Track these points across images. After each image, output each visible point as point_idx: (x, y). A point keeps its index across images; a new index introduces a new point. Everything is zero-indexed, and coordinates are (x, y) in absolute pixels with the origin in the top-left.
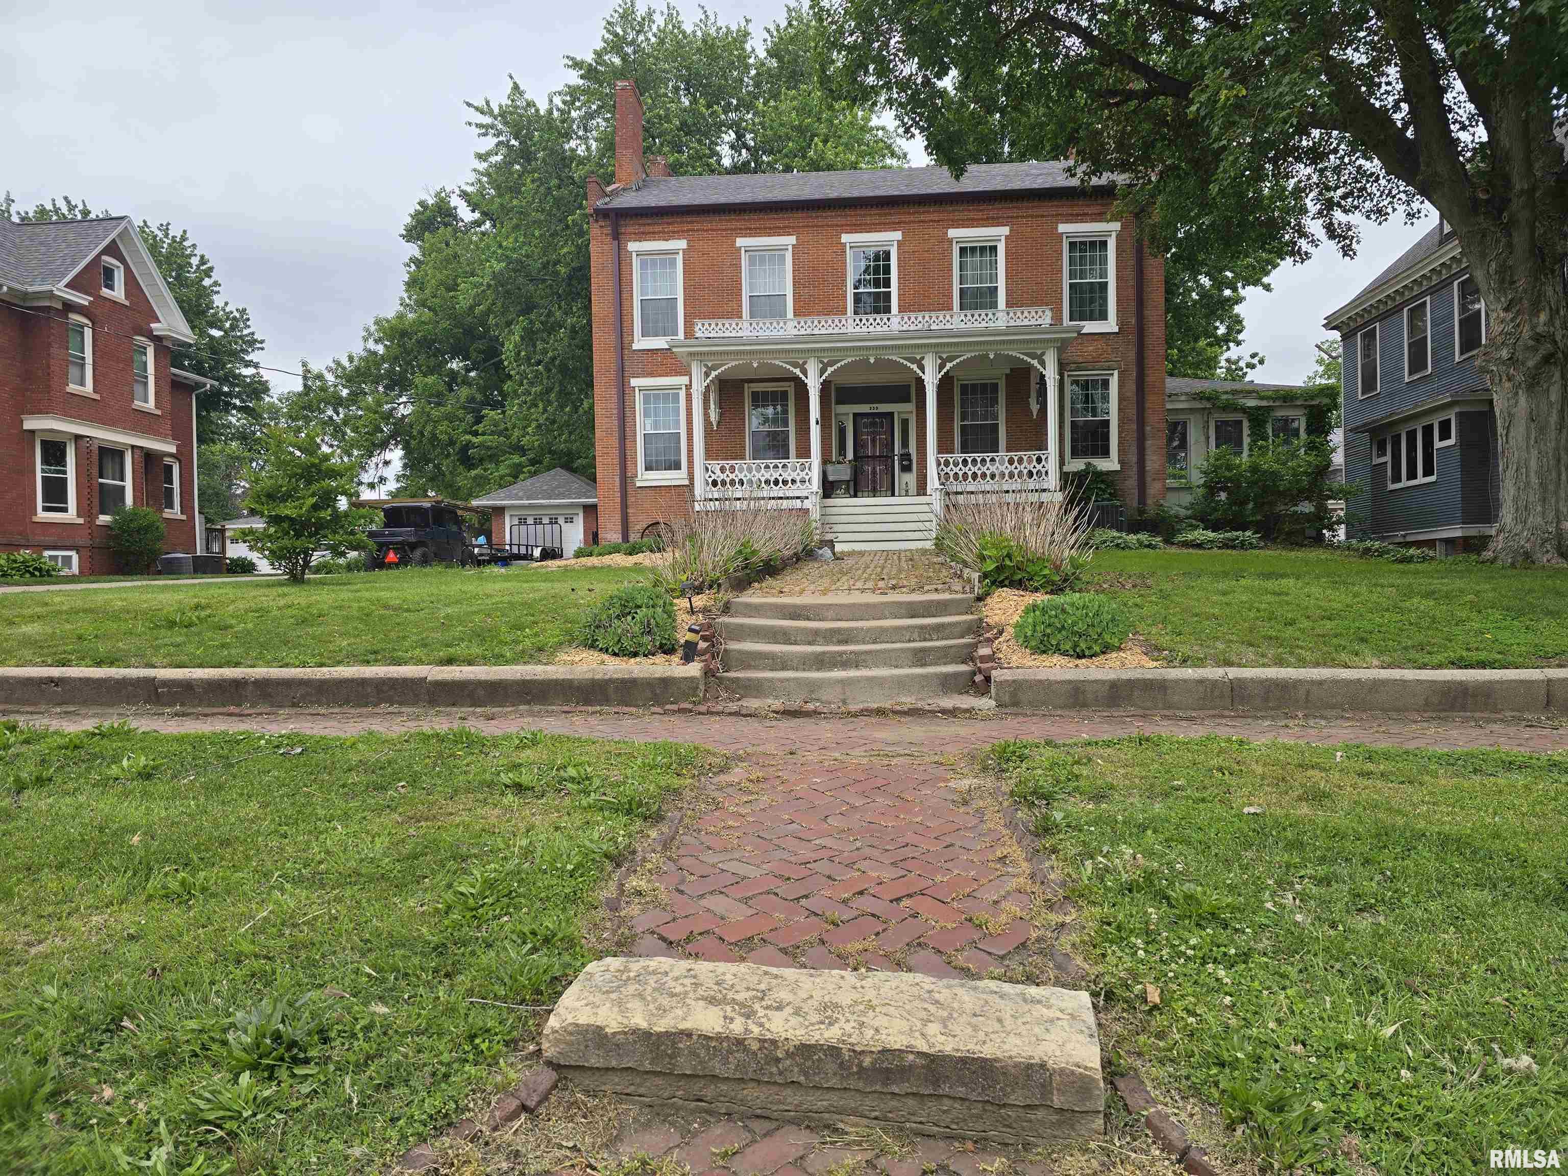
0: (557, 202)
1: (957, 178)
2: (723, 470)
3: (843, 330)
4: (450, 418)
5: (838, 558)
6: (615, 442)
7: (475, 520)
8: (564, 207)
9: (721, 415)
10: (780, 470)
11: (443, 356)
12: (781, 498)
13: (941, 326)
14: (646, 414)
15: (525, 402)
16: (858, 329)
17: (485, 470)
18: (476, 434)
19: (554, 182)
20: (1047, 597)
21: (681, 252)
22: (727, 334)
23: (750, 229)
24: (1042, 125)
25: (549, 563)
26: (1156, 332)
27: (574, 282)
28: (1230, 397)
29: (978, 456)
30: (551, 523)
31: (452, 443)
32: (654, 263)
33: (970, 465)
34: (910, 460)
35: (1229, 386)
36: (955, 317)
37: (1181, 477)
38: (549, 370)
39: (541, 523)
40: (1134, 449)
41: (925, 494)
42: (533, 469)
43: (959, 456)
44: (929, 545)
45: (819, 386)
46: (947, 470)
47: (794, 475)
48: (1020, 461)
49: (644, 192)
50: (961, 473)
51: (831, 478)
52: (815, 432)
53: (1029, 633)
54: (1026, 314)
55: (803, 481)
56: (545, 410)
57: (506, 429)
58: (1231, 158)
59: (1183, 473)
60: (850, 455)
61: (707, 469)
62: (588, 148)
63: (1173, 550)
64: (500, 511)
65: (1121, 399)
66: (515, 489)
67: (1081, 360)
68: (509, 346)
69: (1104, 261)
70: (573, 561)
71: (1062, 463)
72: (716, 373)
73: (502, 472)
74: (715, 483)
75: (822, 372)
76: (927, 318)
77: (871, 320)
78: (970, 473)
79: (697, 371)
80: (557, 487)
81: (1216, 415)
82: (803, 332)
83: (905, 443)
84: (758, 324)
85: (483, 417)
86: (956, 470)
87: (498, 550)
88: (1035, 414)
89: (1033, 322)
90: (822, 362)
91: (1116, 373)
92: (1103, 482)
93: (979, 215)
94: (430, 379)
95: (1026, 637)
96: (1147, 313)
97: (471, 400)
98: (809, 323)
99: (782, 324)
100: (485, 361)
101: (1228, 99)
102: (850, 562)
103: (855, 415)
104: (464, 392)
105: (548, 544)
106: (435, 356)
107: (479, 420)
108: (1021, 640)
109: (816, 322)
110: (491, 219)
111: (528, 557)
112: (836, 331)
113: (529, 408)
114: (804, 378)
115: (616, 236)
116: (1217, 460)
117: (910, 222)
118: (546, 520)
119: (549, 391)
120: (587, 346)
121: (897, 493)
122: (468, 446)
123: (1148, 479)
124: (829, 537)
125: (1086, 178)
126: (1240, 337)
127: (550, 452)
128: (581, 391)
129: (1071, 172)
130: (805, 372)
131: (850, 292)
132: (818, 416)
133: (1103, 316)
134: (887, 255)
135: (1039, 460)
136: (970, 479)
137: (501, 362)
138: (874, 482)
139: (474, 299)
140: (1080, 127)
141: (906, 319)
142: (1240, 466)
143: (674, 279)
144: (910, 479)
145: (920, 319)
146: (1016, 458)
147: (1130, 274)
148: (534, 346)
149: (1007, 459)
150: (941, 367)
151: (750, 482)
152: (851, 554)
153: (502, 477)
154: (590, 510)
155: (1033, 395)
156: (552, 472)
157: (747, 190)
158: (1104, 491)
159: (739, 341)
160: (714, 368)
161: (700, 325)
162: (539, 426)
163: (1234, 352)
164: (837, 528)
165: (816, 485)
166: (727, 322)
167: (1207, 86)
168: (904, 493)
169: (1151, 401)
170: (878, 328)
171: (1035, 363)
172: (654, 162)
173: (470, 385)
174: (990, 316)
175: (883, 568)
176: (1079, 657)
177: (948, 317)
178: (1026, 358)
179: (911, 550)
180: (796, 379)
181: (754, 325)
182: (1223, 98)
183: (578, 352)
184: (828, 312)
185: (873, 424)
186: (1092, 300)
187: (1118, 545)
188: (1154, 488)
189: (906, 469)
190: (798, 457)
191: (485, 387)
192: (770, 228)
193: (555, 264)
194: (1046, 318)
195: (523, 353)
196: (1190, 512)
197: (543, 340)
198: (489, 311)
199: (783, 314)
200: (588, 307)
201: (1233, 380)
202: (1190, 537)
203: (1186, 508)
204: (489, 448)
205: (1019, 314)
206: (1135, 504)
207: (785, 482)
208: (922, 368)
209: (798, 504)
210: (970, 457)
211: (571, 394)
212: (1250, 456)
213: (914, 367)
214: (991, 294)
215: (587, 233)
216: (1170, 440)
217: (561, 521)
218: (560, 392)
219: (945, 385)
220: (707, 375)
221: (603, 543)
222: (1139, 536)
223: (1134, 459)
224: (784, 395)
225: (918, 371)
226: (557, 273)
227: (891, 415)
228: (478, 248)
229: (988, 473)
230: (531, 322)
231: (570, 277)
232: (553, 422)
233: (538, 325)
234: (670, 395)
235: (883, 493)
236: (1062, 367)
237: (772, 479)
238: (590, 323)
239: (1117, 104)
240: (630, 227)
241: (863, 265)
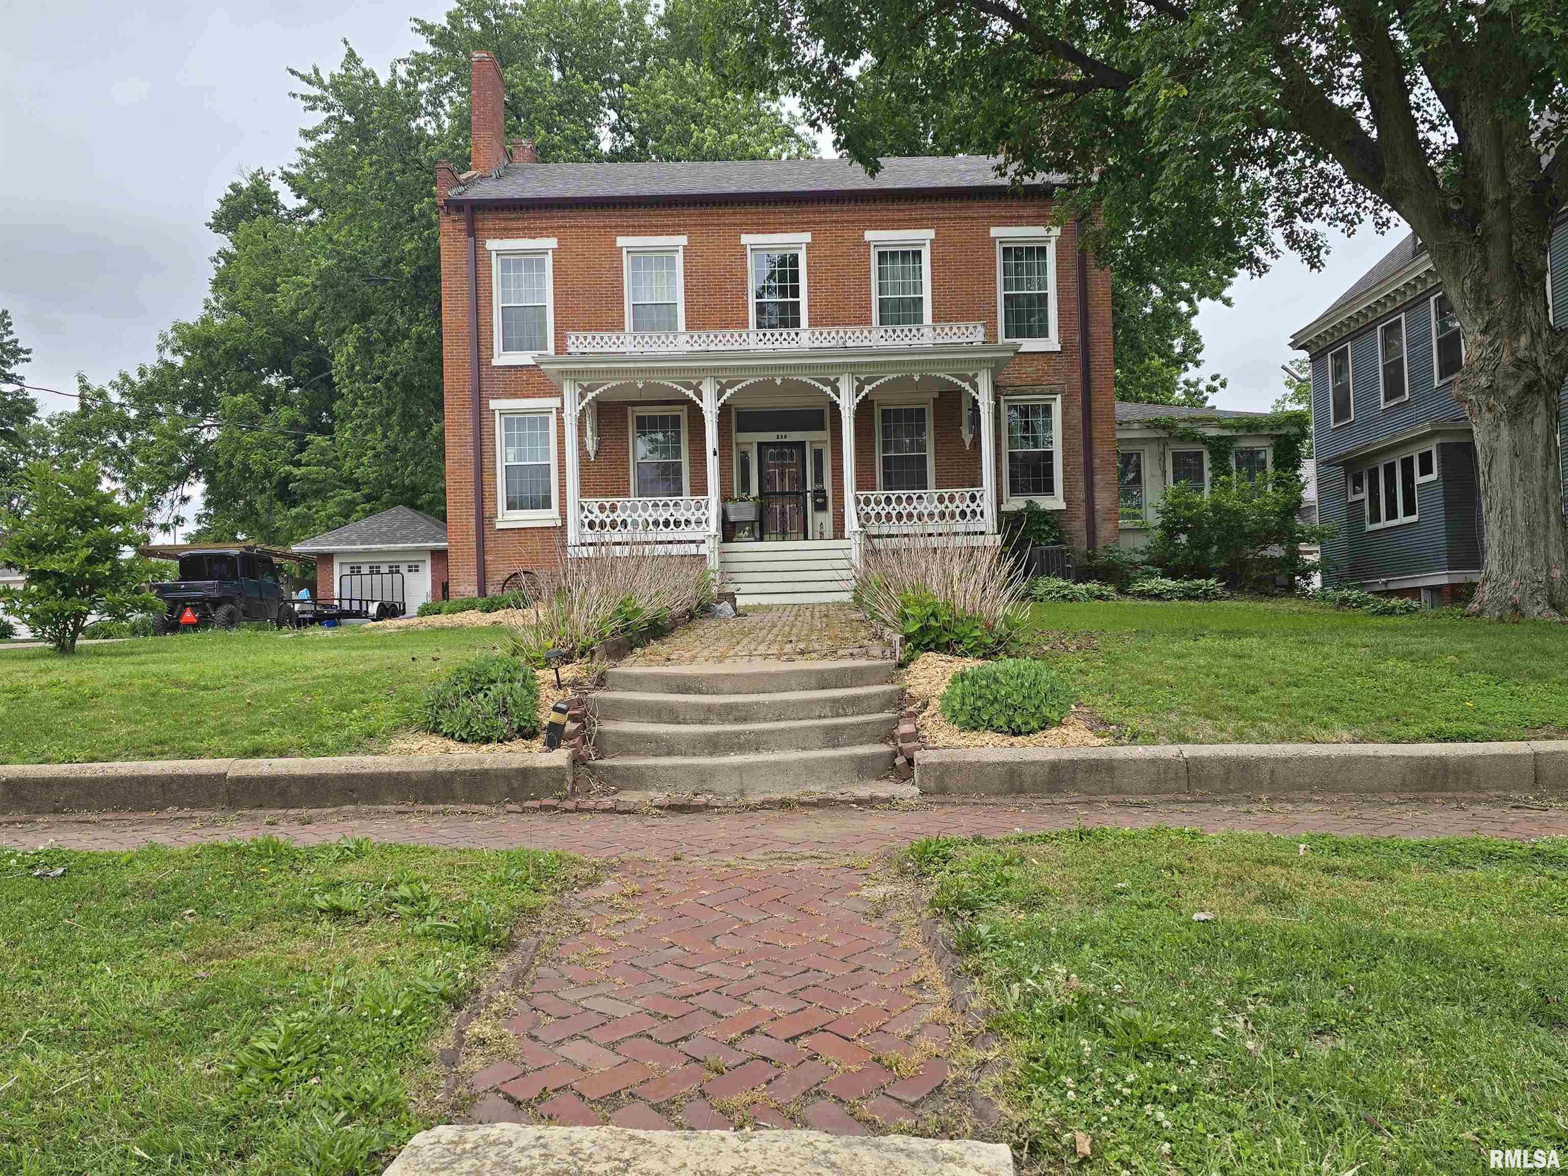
0: (401, 189)
1: (872, 175)
2: (602, 508)
3: (745, 346)
4: (266, 445)
5: (738, 613)
6: (469, 473)
7: (294, 568)
8: (408, 194)
9: (600, 444)
10: (672, 510)
11: (259, 370)
12: (670, 542)
13: (858, 343)
14: (509, 442)
15: (360, 426)
16: (761, 345)
17: (309, 509)
18: (298, 464)
19: (397, 166)
20: (980, 662)
21: (550, 252)
22: (606, 349)
23: (633, 227)
24: (967, 117)
25: (387, 622)
26: (1103, 351)
27: (422, 284)
28: (1189, 425)
29: (904, 493)
30: (391, 572)
31: (268, 474)
32: (518, 263)
33: (894, 504)
34: (825, 498)
35: (1186, 412)
36: (874, 332)
37: (1136, 516)
38: (390, 388)
39: (378, 573)
40: (1081, 485)
41: (843, 538)
42: (368, 506)
43: (881, 494)
44: (847, 597)
45: (716, 411)
46: (868, 509)
47: (688, 515)
48: (952, 499)
49: (508, 180)
50: (883, 513)
51: (732, 518)
52: (712, 464)
53: (958, 707)
54: (955, 330)
55: (698, 523)
56: (385, 436)
57: (337, 458)
58: (1173, 165)
59: (1137, 511)
60: (755, 491)
61: (582, 508)
62: (439, 127)
63: (1128, 602)
64: (327, 558)
65: (1066, 427)
66: (345, 532)
67: (1018, 383)
68: (340, 358)
69: (1043, 269)
70: (416, 620)
71: (999, 502)
72: (593, 394)
73: (330, 511)
74: (591, 525)
75: (720, 394)
76: (842, 334)
77: (777, 335)
78: (894, 513)
79: (570, 392)
80: (399, 528)
81: (1173, 446)
82: (696, 347)
83: (819, 478)
84: (643, 338)
85: (308, 443)
86: (878, 509)
87: (324, 606)
88: (967, 445)
89: (964, 339)
90: (719, 383)
91: (1059, 397)
92: (1046, 523)
93: (900, 215)
94: (240, 398)
95: (953, 711)
96: (1092, 329)
97: (294, 423)
98: (704, 337)
99: (671, 338)
100: (310, 376)
101: (1168, 99)
102: (753, 619)
103: (760, 445)
104: (284, 414)
105: (387, 598)
106: (247, 369)
107: (302, 448)
108: (948, 714)
109: (712, 337)
110: (320, 207)
111: (360, 614)
112: (736, 347)
113: (364, 434)
114: (698, 402)
115: (472, 232)
116: (1175, 497)
117: (820, 223)
118: (384, 569)
119: (389, 412)
120: (437, 360)
121: (810, 536)
122: (287, 479)
123: (1098, 520)
124: (731, 588)
125: (1018, 178)
126: (1199, 357)
127: (390, 486)
128: (430, 413)
129: (1000, 170)
130: (699, 395)
131: (752, 301)
132: (716, 446)
133: (1043, 332)
134: (795, 259)
135: (973, 498)
136: (894, 520)
137: (331, 376)
138: (784, 522)
139: (297, 303)
140: (1010, 120)
141: (817, 334)
142: (1199, 505)
143: (541, 283)
144: (826, 519)
145: (833, 334)
146: (946, 496)
147: (1073, 284)
148: (372, 359)
149: (936, 496)
150: (859, 390)
151: (635, 523)
152: (756, 609)
153: (330, 517)
154: (439, 556)
155: (965, 421)
156: (393, 511)
157: (630, 181)
158: (1049, 534)
159: (621, 357)
160: (590, 389)
161: (573, 338)
162: (377, 456)
163: (1192, 373)
164: (738, 577)
165: (714, 527)
166: (606, 335)
167: (1145, 84)
168: (818, 535)
169: (1099, 429)
170: (785, 343)
171: (966, 386)
172: (517, 146)
173: (292, 405)
174: (914, 331)
175: (793, 626)
176: (1016, 733)
177: (866, 333)
178: (955, 380)
179: (826, 604)
180: (689, 402)
181: (639, 339)
182: (1162, 98)
183: (426, 367)
184: (725, 325)
185: (782, 456)
186: (1031, 315)
187: (1064, 597)
188: (1105, 531)
189: (821, 507)
190: (693, 493)
191: (311, 407)
192: (656, 226)
193: (398, 263)
194: (978, 335)
195: (357, 368)
196: (1145, 558)
197: (383, 352)
198: (315, 317)
199: (673, 327)
200: (437, 314)
201: (1193, 405)
202: (1147, 587)
203: (1142, 553)
204: (314, 481)
205: (947, 330)
206: (1084, 548)
207: (677, 524)
208: (837, 392)
209: (692, 549)
210: (894, 494)
211: (415, 416)
212: (1212, 492)
213: (828, 390)
214: (915, 305)
215: (437, 224)
216: (1123, 474)
217: (404, 569)
218: (403, 415)
219: (864, 410)
220: (582, 396)
221: (454, 597)
222: (1089, 585)
223: (1082, 496)
224: (676, 420)
225: (832, 395)
226: (399, 273)
227: (802, 445)
228: (302, 242)
229: (915, 512)
230: (368, 330)
231: (416, 278)
232: (395, 450)
233: (376, 335)
234: (538, 420)
235: (794, 536)
236: (997, 390)
237: (661, 520)
238: (439, 333)
239: (1051, 96)
240: (488, 222)
241: (767, 270)
